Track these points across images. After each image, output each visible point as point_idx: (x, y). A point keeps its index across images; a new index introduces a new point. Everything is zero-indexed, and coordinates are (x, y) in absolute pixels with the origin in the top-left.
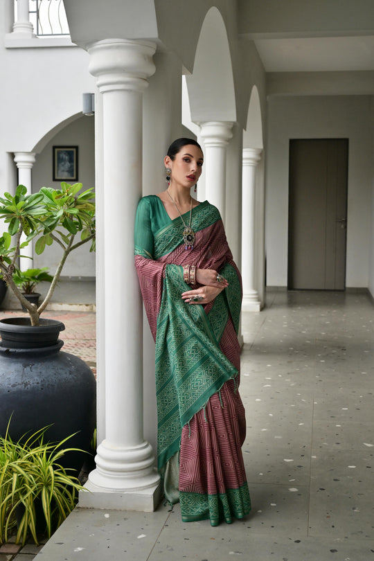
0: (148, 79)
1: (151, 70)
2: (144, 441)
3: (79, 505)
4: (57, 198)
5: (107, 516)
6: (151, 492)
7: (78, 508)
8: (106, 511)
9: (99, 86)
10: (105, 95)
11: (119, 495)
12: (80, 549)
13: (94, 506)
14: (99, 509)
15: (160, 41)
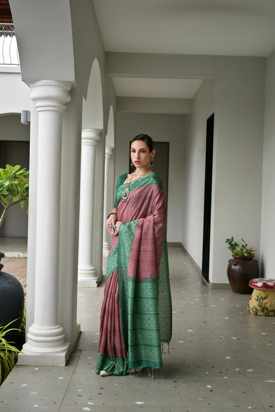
0: (66, 104)
1: (68, 99)
2: (58, 324)
3: (17, 363)
4: (4, 174)
5: (37, 369)
6: (64, 354)
7: (18, 365)
8: (35, 366)
9: (37, 107)
10: (40, 114)
11: (43, 356)
12: (24, 385)
13: (28, 364)
14: (31, 366)
15: (75, 83)
